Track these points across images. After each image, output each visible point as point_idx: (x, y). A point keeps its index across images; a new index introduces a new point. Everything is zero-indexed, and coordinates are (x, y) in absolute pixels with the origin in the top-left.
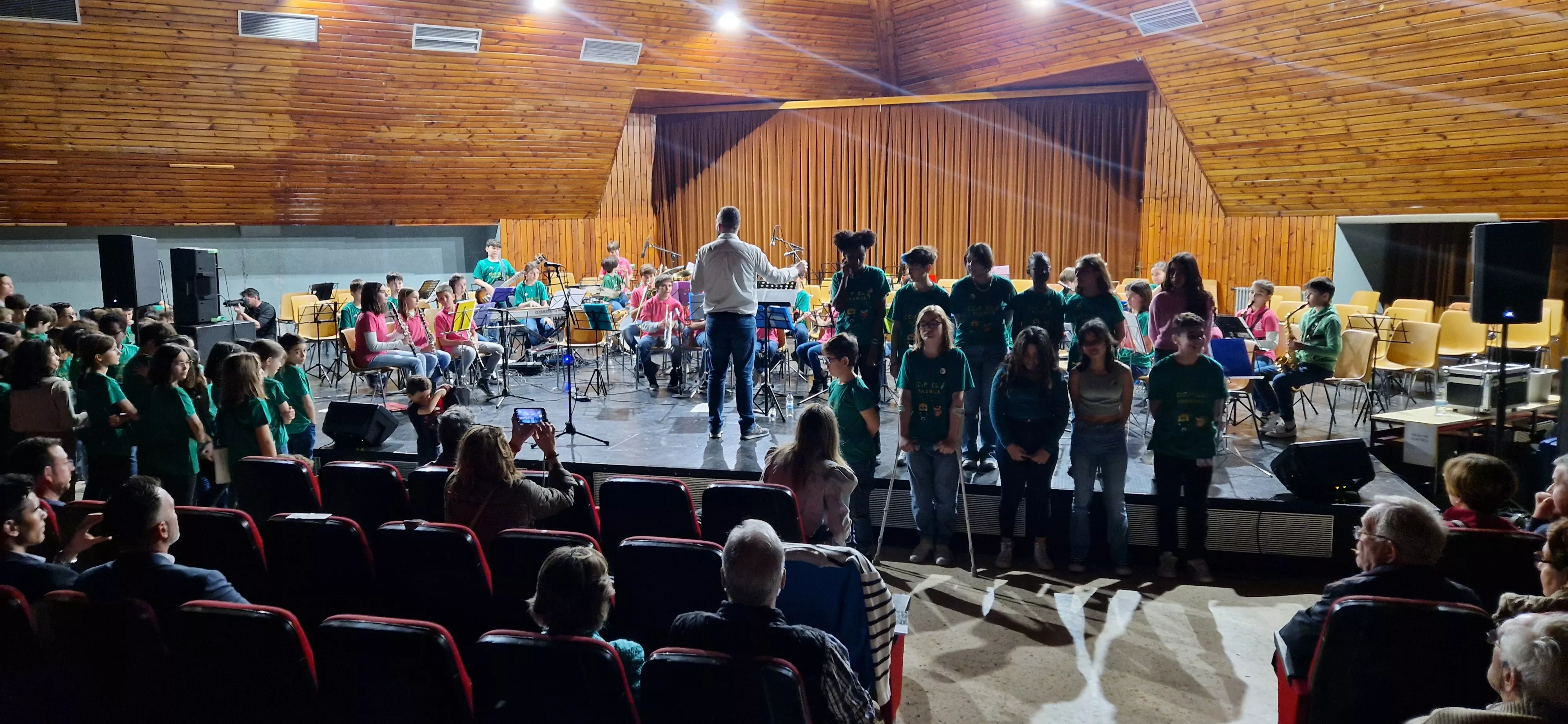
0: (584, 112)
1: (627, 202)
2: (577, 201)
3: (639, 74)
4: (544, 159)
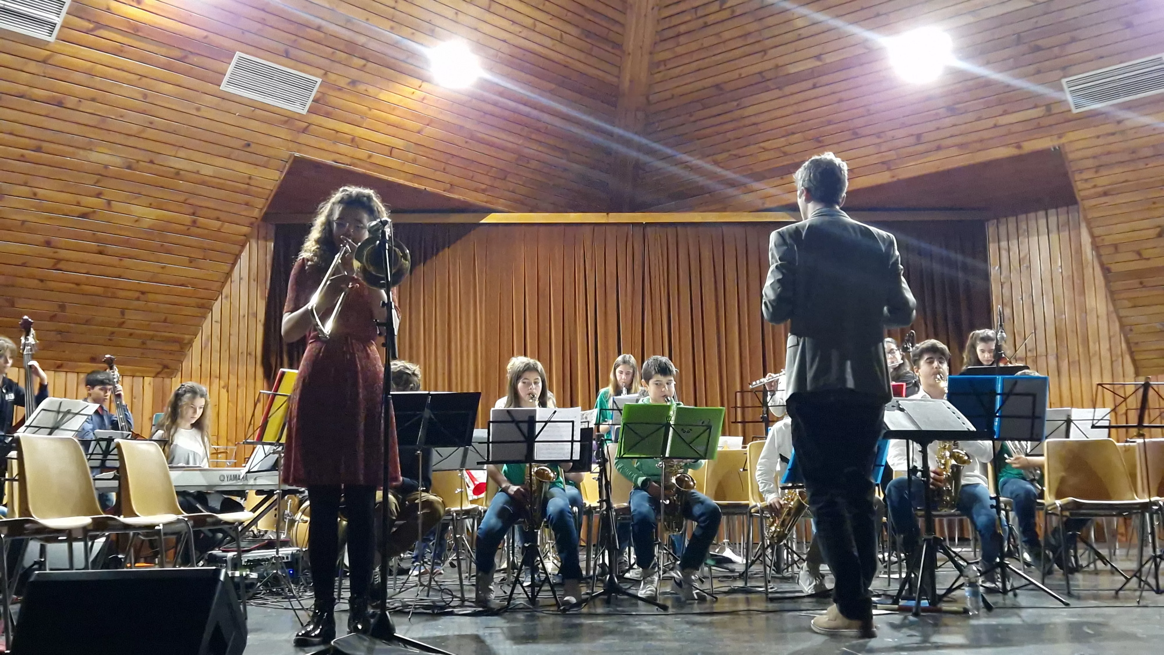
0: (203, 183)
1: (225, 355)
2: (149, 343)
3: (305, 130)
4: (115, 260)
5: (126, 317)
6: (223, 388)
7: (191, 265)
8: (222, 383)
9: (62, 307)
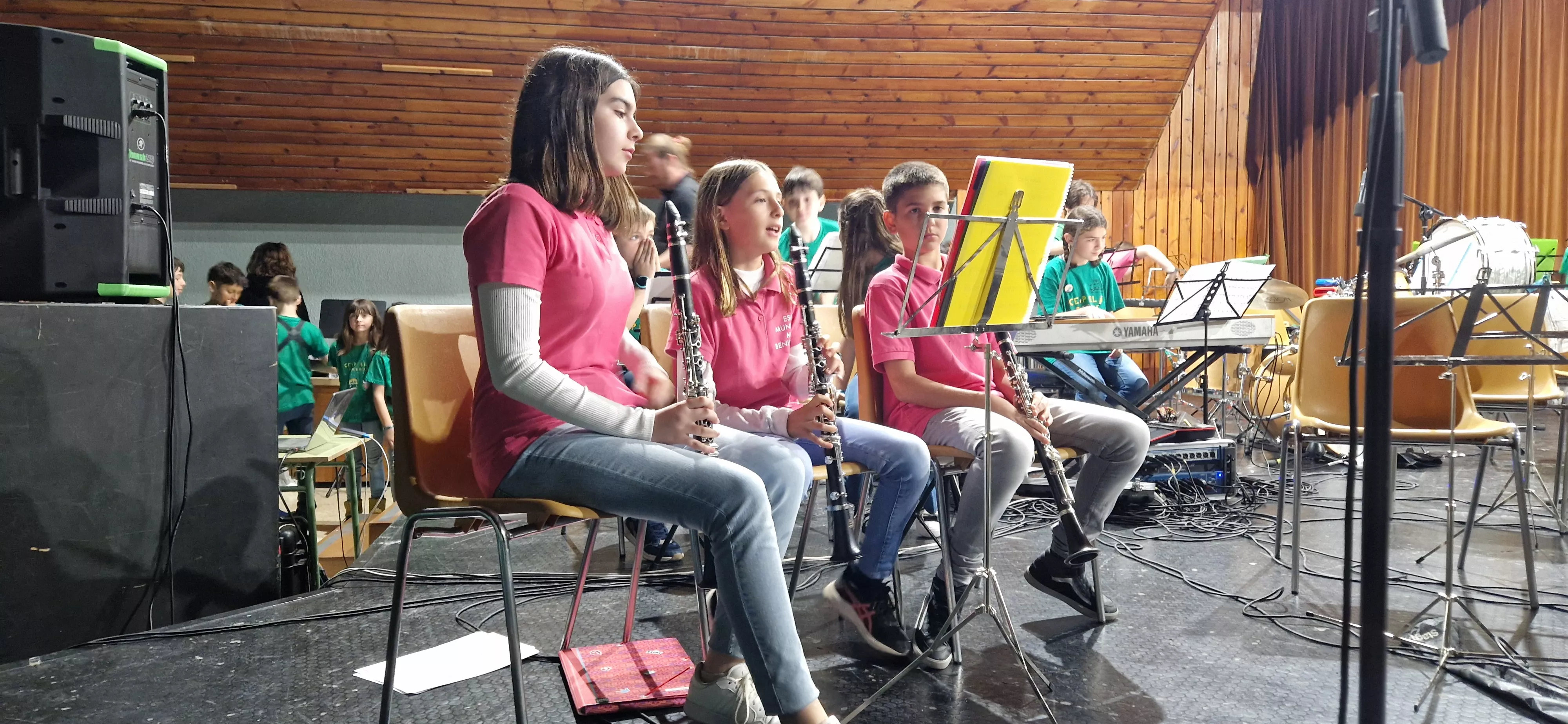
1: (1198, 159)
2: (1106, 153)
4: (1055, 58)
5: (1075, 124)
6: (1197, 198)
7: (1148, 51)
8: (1195, 193)
9: (1004, 120)
